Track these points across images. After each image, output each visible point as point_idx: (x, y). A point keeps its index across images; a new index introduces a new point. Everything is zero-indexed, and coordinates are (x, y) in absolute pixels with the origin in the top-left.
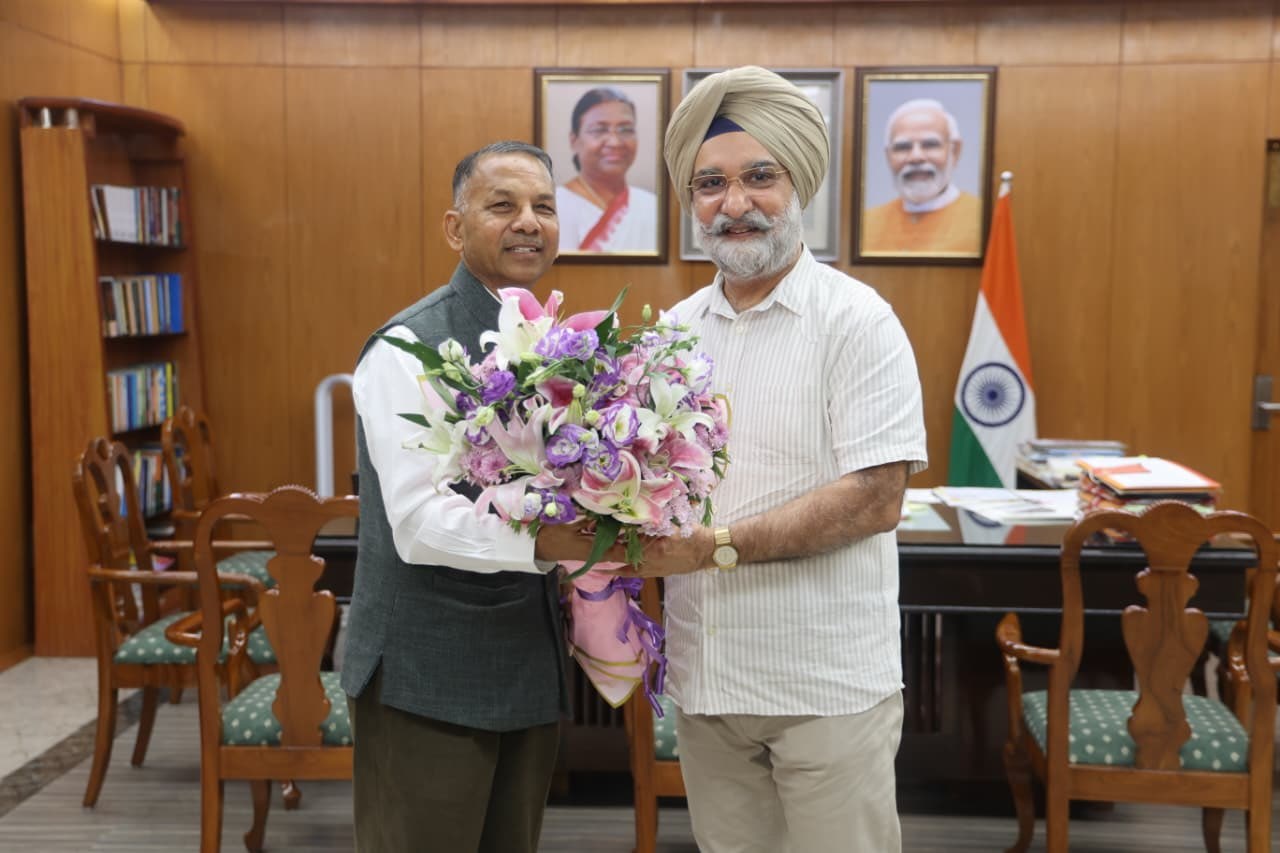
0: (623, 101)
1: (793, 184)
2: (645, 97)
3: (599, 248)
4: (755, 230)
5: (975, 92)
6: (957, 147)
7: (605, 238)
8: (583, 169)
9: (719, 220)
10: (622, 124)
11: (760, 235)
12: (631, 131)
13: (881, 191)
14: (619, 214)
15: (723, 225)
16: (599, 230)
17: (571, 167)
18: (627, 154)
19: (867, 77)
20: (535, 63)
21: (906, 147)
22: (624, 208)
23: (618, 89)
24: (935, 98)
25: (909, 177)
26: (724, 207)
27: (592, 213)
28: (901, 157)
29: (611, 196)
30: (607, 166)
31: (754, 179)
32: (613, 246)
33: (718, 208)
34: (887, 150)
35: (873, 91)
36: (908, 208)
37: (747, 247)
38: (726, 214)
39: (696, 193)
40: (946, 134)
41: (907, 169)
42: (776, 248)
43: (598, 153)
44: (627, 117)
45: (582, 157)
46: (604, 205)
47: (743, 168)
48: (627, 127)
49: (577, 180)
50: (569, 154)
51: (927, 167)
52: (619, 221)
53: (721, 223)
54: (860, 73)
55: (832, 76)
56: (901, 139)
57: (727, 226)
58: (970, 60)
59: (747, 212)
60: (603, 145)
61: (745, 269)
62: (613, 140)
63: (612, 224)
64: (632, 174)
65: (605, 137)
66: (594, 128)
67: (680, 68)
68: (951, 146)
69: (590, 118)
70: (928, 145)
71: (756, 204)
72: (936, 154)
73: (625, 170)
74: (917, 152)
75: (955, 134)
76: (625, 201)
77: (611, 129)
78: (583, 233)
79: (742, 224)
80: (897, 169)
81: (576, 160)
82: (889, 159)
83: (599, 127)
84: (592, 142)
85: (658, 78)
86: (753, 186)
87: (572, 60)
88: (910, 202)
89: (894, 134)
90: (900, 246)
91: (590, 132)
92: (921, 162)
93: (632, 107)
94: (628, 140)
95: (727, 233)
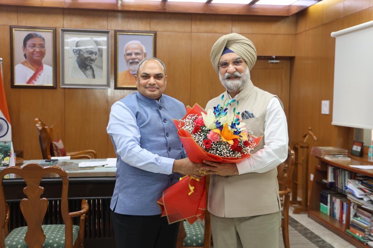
0: (40, 37)
1: (247, 64)
2: (48, 36)
3: (33, 83)
4: (237, 77)
5: (150, 39)
6: (145, 55)
7: (35, 80)
8: (27, 58)
9: (227, 74)
10: (41, 44)
11: (238, 78)
12: (44, 47)
13: (123, 67)
14: (40, 72)
15: (228, 76)
16: (34, 78)
17: (24, 58)
18: (42, 54)
19: (118, 33)
20: (10, 24)
21: (130, 54)
22: (42, 71)
23: (38, 33)
24: (138, 40)
25: (131, 63)
26: (228, 71)
27: (30, 72)
28: (129, 57)
29: (37, 67)
30: (36, 58)
31: (236, 63)
32: (37, 83)
33: (226, 72)
34: (125, 55)
35: (120, 37)
36: (131, 72)
37: (235, 82)
38: (229, 73)
39: (220, 67)
40: (142, 51)
41: (131, 61)
42: (243, 82)
43: (32, 53)
44: (42, 43)
45: (27, 55)
46: (35, 70)
47: (233, 60)
48: (42, 45)
49: (26, 61)
50: (23, 53)
51: (137, 60)
52: (40, 75)
53: (227, 75)
54: (116, 32)
55: (107, 32)
56: (128, 52)
57: (229, 76)
58: (148, 29)
59: (234, 72)
60: (34, 51)
61: (235, 88)
62: (38, 50)
63: (38, 75)
64: (44, 60)
65: (35, 48)
66: (30, 46)
67: (59, 28)
68: (144, 54)
69: (29, 42)
70: (137, 54)
71: (237, 70)
72: (139, 57)
73: (42, 59)
74: (134, 56)
75: (145, 51)
76: (42, 69)
77: (37, 46)
78: (28, 79)
79: (233, 76)
80: (127, 61)
81: (25, 55)
82: (125, 58)
83: (32, 45)
84: (31, 50)
85: (52, 31)
86: (236, 65)
87: (24, 24)
88: (132, 70)
89: (126, 51)
90: (129, 84)
91: (30, 47)
92: (135, 59)
93: (44, 39)
94: (42, 50)
95: (229, 78)
